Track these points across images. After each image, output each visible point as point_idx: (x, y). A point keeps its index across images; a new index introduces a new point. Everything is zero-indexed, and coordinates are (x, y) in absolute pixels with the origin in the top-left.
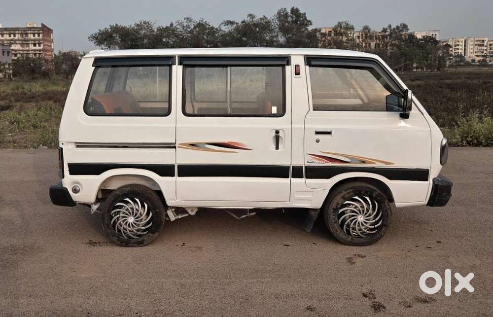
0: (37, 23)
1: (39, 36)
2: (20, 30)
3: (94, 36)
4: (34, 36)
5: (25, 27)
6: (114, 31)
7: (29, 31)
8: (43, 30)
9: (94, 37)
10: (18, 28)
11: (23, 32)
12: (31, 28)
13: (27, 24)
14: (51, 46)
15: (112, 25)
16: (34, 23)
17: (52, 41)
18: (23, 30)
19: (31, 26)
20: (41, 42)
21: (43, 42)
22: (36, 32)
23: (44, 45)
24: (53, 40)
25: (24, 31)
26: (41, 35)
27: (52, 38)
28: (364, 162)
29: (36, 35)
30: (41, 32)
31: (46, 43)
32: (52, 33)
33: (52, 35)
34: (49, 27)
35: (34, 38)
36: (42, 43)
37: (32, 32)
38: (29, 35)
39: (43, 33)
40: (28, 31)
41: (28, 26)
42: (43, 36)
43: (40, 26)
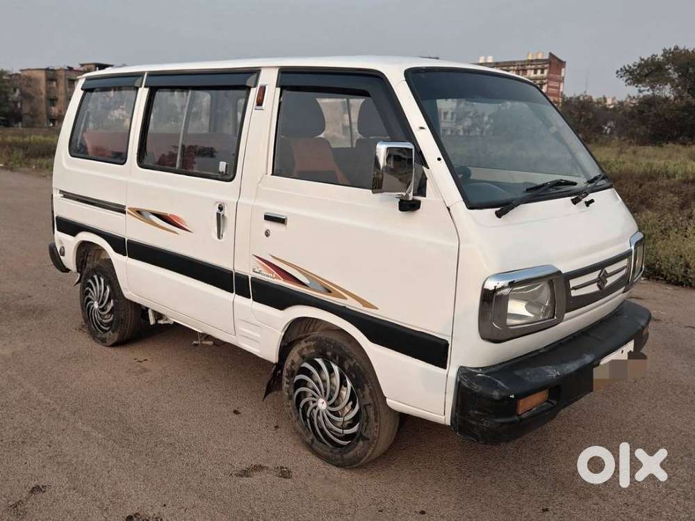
0: (543, 53)
1: (542, 73)
2: (517, 64)
3: (627, 68)
4: (535, 73)
5: (526, 59)
6: (668, 59)
7: (530, 66)
8: (550, 63)
9: (627, 71)
10: (515, 62)
11: (520, 67)
12: (532, 61)
13: (528, 54)
14: (559, 88)
15: (668, 49)
16: (538, 53)
17: (561, 81)
18: (520, 64)
19: (535, 58)
20: (545, 81)
21: (547, 83)
22: (539, 66)
23: (549, 87)
24: (563, 78)
25: (522, 65)
26: (546, 72)
27: (563, 75)
28: (329, 291)
29: (539, 71)
30: (546, 66)
31: (552, 84)
32: (564, 67)
33: (563, 70)
34: (560, 58)
35: (535, 75)
36: (545, 84)
37: (533, 67)
38: (529, 71)
39: (550, 68)
40: (528, 65)
41: (530, 58)
42: (549, 73)
43: (547, 57)
